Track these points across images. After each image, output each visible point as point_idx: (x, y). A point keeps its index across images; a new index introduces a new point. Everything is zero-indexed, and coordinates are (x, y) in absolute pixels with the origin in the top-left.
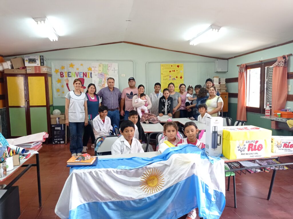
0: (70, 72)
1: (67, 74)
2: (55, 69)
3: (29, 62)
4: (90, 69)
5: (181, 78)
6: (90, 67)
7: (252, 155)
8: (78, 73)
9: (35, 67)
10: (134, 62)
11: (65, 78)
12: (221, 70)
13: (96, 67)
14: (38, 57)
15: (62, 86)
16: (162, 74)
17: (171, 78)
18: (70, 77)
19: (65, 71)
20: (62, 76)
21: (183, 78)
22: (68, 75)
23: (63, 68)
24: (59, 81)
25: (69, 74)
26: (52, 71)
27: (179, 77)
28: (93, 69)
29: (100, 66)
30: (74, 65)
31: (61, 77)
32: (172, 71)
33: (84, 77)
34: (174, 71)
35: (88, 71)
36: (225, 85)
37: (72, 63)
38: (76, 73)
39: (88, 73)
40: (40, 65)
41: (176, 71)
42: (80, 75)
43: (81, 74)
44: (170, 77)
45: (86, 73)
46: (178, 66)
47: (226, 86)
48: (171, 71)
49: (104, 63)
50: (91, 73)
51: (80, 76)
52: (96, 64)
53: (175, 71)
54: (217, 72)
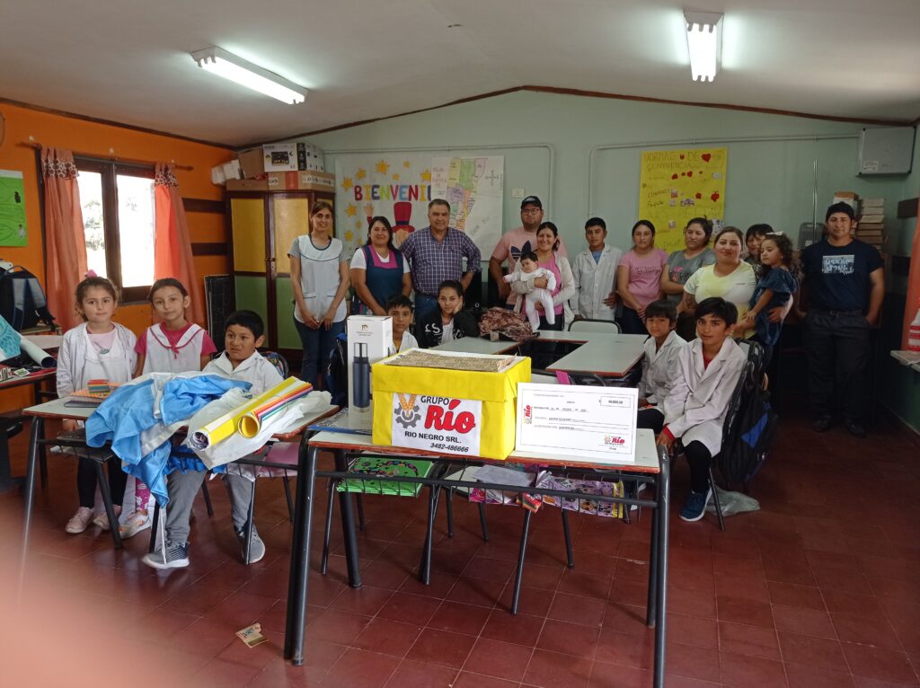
0: (377, 186)
1: (370, 190)
2: (344, 178)
3: (273, 162)
4: (426, 175)
5: (715, 197)
6: (427, 171)
7: (436, 442)
8: (397, 186)
9: (287, 173)
10: (552, 151)
11: (364, 202)
12: (876, 167)
13: (442, 170)
14: (292, 147)
15: (359, 225)
16: (644, 186)
17: (678, 200)
18: (378, 198)
19: (365, 183)
20: (358, 196)
21: (721, 200)
22: (373, 193)
23: (361, 174)
24: (352, 210)
25: (375, 190)
26: (335, 184)
27: (707, 194)
28: (434, 175)
29: (453, 165)
30: (388, 166)
31: (357, 199)
32: (683, 174)
33: (410, 199)
34: (690, 174)
35: (423, 181)
36: (882, 227)
37: (383, 161)
38: (391, 187)
39: (423, 187)
40: (296, 169)
41: (695, 173)
42: (401, 193)
43: (404, 190)
44: (674, 195)
45: (416, 187)
46: (706, 158)
47: (882, 230)
48: (679, 174)
49: (464, 156)
50: (429, 188)
51: (401, 198)
52: (443, 161)
53: (693, 175)
54: (861, 175)
